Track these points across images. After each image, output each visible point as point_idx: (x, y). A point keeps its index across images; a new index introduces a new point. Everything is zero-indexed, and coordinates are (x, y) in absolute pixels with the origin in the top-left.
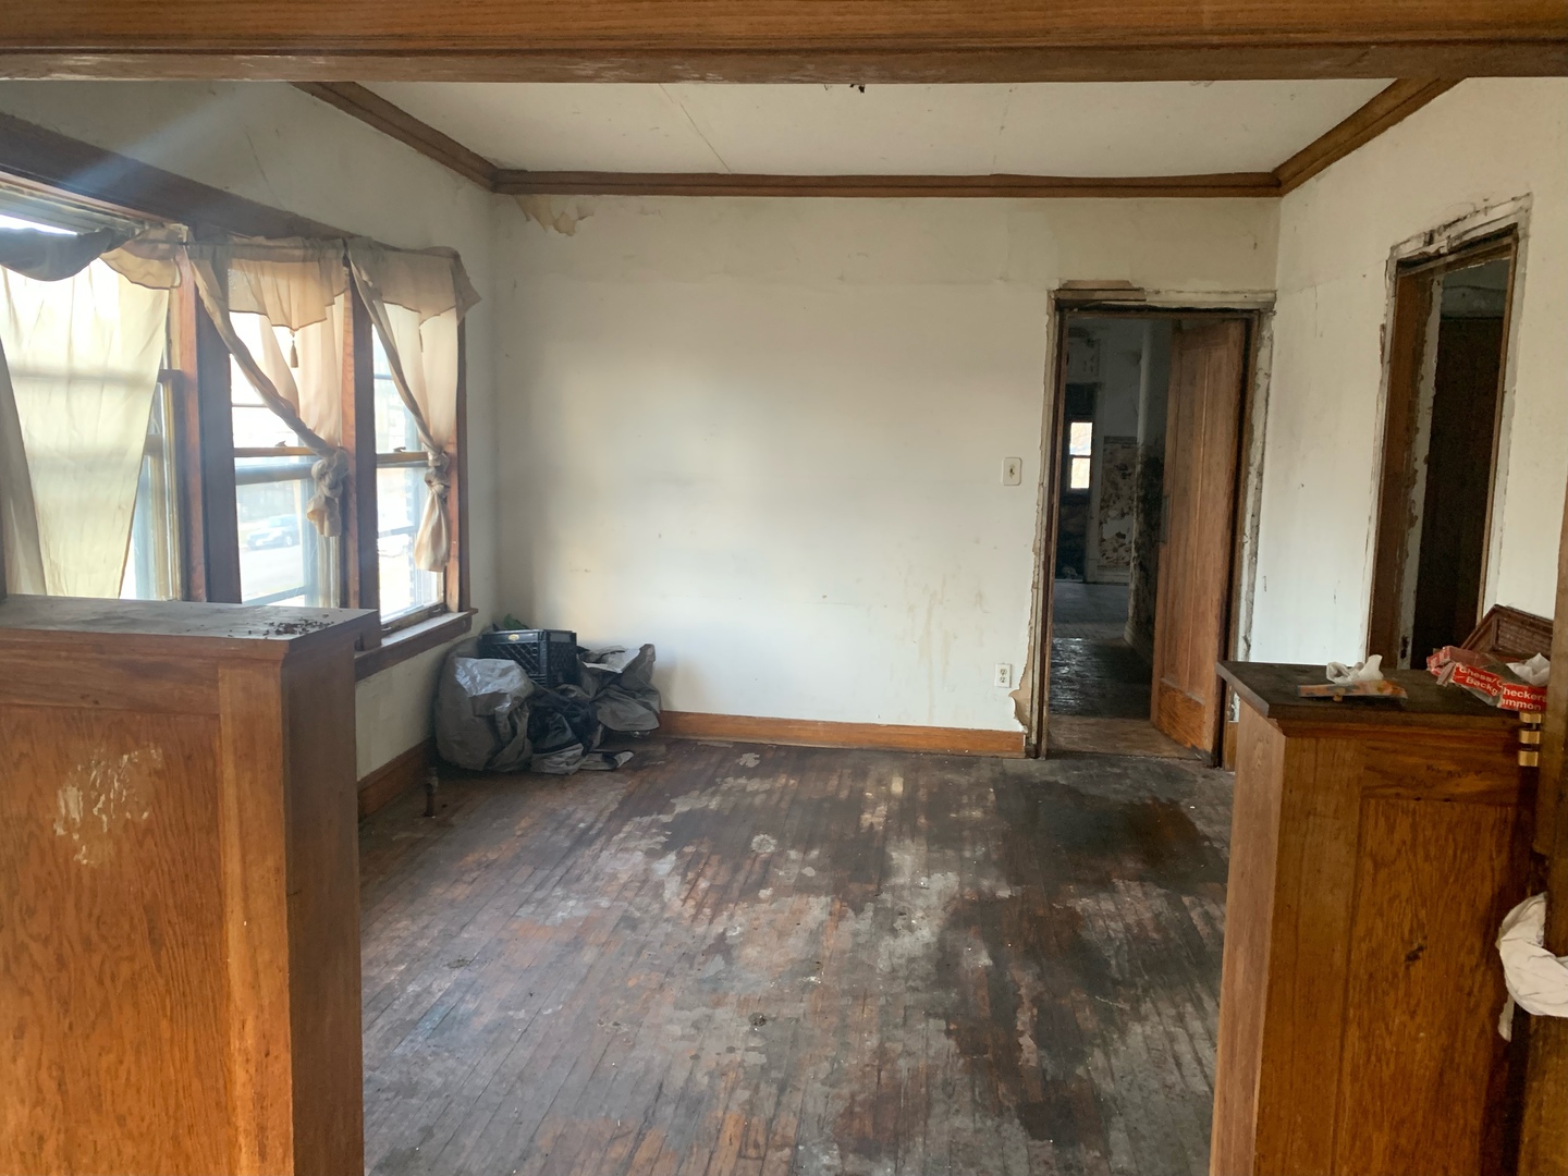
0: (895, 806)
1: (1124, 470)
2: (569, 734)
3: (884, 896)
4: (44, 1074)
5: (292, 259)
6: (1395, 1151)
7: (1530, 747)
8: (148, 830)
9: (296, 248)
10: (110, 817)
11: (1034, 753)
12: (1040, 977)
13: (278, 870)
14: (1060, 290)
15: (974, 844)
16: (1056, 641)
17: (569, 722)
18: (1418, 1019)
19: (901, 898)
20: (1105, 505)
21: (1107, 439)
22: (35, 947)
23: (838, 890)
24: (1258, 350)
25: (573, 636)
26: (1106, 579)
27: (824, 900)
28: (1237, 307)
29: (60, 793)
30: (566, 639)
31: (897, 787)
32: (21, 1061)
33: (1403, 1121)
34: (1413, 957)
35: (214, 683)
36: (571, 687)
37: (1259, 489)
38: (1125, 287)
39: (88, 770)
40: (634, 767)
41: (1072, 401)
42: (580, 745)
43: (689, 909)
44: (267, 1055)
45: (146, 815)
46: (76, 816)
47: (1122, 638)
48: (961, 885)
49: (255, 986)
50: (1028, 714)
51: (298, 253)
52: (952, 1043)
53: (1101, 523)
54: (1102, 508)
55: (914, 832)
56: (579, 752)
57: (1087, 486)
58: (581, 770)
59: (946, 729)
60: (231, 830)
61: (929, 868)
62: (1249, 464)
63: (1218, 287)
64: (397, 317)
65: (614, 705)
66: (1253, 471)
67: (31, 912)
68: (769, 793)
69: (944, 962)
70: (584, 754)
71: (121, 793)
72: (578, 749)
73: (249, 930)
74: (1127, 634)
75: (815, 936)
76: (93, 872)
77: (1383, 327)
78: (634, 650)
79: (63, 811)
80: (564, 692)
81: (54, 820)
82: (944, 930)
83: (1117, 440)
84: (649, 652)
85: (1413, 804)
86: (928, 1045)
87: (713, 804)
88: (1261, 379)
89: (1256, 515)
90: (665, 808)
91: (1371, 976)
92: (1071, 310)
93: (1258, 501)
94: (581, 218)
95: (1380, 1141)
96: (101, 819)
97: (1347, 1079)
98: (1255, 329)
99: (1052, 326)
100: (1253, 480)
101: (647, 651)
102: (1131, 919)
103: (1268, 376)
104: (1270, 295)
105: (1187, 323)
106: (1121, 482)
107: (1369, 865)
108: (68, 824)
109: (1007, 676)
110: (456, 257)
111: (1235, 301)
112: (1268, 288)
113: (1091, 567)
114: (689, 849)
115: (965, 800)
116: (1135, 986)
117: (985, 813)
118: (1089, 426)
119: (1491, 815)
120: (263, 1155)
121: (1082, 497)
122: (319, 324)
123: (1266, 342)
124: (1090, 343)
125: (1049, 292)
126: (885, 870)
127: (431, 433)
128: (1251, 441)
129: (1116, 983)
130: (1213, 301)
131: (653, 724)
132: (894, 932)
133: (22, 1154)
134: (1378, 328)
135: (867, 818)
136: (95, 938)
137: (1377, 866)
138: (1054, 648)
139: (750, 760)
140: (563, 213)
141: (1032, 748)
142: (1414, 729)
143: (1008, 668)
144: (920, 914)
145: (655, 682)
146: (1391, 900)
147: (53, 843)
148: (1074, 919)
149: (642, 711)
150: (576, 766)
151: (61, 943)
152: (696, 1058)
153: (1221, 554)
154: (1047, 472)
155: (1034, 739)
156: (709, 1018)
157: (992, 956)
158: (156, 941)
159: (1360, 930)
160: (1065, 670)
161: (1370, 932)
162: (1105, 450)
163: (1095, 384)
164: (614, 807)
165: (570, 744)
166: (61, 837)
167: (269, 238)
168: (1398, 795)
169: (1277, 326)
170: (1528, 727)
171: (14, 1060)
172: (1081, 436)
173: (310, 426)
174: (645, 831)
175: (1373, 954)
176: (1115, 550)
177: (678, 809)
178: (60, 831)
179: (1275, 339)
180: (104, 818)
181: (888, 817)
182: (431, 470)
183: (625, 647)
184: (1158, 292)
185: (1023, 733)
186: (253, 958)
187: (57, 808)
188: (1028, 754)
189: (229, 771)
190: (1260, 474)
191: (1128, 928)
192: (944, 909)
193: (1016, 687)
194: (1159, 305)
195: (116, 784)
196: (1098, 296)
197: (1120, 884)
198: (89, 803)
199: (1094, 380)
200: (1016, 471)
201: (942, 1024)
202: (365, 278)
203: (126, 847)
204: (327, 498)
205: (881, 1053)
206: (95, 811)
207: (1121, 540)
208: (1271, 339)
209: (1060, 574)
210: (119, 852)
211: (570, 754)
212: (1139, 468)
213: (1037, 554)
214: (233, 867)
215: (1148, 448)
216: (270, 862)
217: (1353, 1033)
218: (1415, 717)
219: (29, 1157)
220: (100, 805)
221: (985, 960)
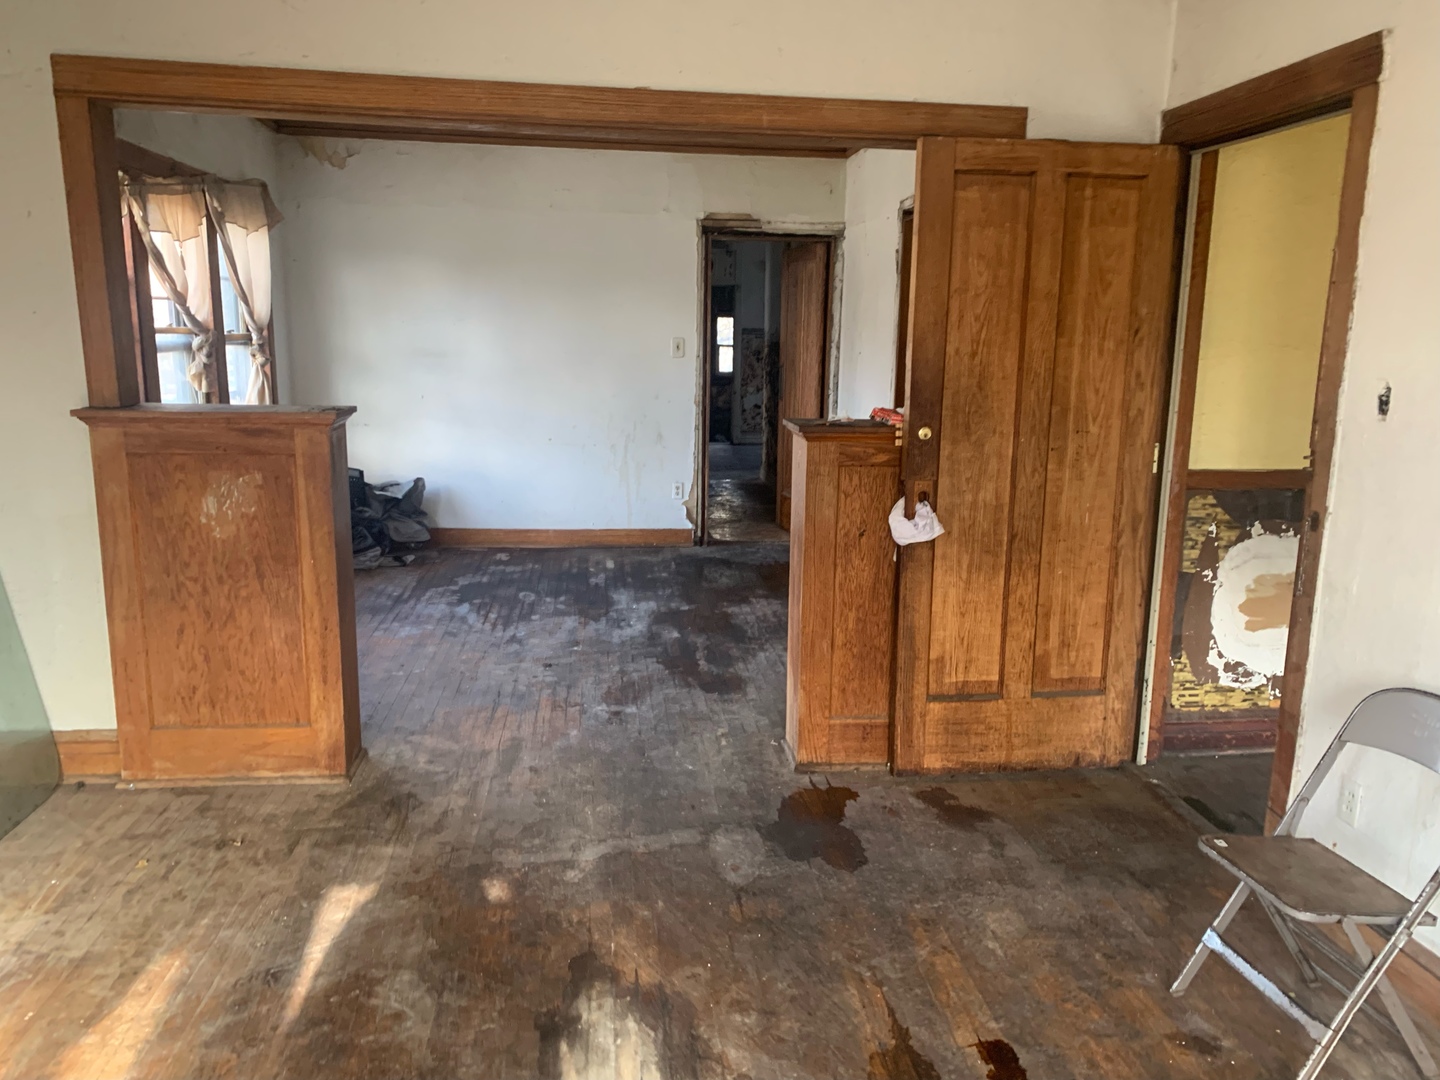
0: (611, 574)
1: (758, 353)
2: (370, 541)
3: (611, 613)
4: (196, 652)
5: (176, 193)
6: (858, 620)
7: (899, 438)
8: (255, 517)
9: (178, 184)
10: (233, 512)
11: (700, 542)
12: (708, 639)
13: (329, 533)
14: (705, 219)
15: (664, 589)
16: (712, 482)
17: (369, 533)
18: (865, 561)
19: (622, 614)
20: (744, 384)
21: (745, 331)
22: (189, 584)
23: (581, 613)
24: (835, 263)
25: (361, 473)
26: (748, 441)
27: (573, 617)
28: (821, 233)
29: (203, 500)
30: (357, 474)
31: (610, 564)
32: (182, 647)
33: (860, 606)
34: (861, 535)
35: (292, 437)
36: (366, 509)
37: (838, 358)
38: (749, 219)
39: (219, 487)
40: (419, 563)
41: (718, 300)
42: (378, 548)
43: (488, 626)
44: (326, 629)
45: (253, 509)
46: (213, 512)
47: (758, 478)
48: (658, 607)
49: (318, 594)
50: (695, 516)
51: (180, 188)
52: (661, 667)
53: (742, 398)
54: (742, 385)
55: (625, 585)
56: (379, 553)
57: (731, 370)
58: (379, 567)
59: (641, 530)
60: (303, 514)
61: (637, 600)
62: (831, 342)
63: (806, 218)
64: (234, 231)
65: (396, 524)
66: (834, 345)
67: (187, 565)
68: (523, 572)
69: (652, 638)
70: (382, 554)
71: (238, 499)
72: (377, 551)
73: (314, 565)
74: (762, 474)
75: (572, 632)
76: (223, 541)
77: (897, 251)
78: (409, 482)
79: (205, 510)
80: (361, 512)
81: (200, 515)
82: (649, 626)
83: (753, 331)
84: (420, 484)
85: (859, 469)
86: (647, 668)
87: (485, 579)
88: (837, 283)
89: (836, 375)
90: (452, 582)
91: (846, 544)
92: (713, 233)
93: (837, 366)
94: (350, 156)
95: (852, 615)
96: (227, 514)
97: (837, 590)
98: (832, 248)
99: (700, 245)
100: (834, 352)
101: (419, 483)
102: (760, 614)
103: (842, 281)
104: (842, 226)
105: (794, 243)
106: (756, 365)
107: (843, 496)
108: (208, 516)
109: (680, 491)
110: (264, 186)
111: (820, 230)
112: (840, 220)
113: (736, 433)
114: (477, 601)
115: (656, 569)
116: (761, 639)
117: (670, 574)
118: (731, 320)
119: (889, 471)
120: (325, 682)
121: (727, 379)
122: (193, 240)
123: (840, 258)
124: (729, 253)
125: (697, 220)
126: (609, 604)
127: (255, 318)
128: (832, 325)
129: (750, 638)
130: (806, 229)
131: (426, 537)
132: (620, 627)
133: (183, 698)
134: (894, 252)
135: (593, 581)
136: (225, 575)
137: (846, 497)
138: (710, 486)
139: (503, 557)
140: (335, 152)
141: (698, 539)
142: (857, 435)
143: (681, 486)
144: (634, 620)
145: (423, 507)
146: (853, 510)
147: (199, 527)
148: (727, 616)
149: (418, 527)
150: (377, 563)
151: (205, 581)
152: (516, 681)
153: (815, 403)
154: (701, 348)
155: (699, 533)
156: (518, 667)
157: (679, 633)
158: (260, 576)
159: (840, 525)
160: (719, 498)
161: (844, 526)
162: (743, 339)
163: (733, 287)
164: (414, 584)
165: (371, 547)
166: (204, 524)
167: (164, 178)
168: (853, 465)
169: (846, 246)
170: (899, 429)
171: (178, 647)
172: (725, 327)
173: (193, 312)
174: (442, 595)
175: (846, 535)
176: (753, 418)
177: (460, 583)
178: (204, 520)
179: (845, 256)
180: (230, 512)
181: (606, 580)
182: (256, 347)
183: (400, 481)
184: (769, 223)
185: (691, 530)
186: (317, 579)
187: (202, 509)
188: (696, 544)
189: (301, 482)
190: (838, 348)
191: (758, 618)
192: (649, 616)
193: (687, 498)
194: (770, 231)
195: (236, 494)
196: (731, 224)
197: (754, 600)
198: (220, 505)
199: (732, 283)
200: (681, 347)
201: (655, 660)
202: (216, 204)
203: (242, 527)
204: (205, 364)
205: (622, 672)
206: (224, 509)
207: (757, 411)
208: (843, 255)
209: (713, 439)
210: (238, 529)
211: (372, 554)
212: (766, 350)
213: (698, 406)
214: (305, 532)
215: (772, 335)
216: (326, 529)
217: (839, 569)
218: (857, 429)
219: (187, 700)
220: (227, 505)
221: (676, 634)
